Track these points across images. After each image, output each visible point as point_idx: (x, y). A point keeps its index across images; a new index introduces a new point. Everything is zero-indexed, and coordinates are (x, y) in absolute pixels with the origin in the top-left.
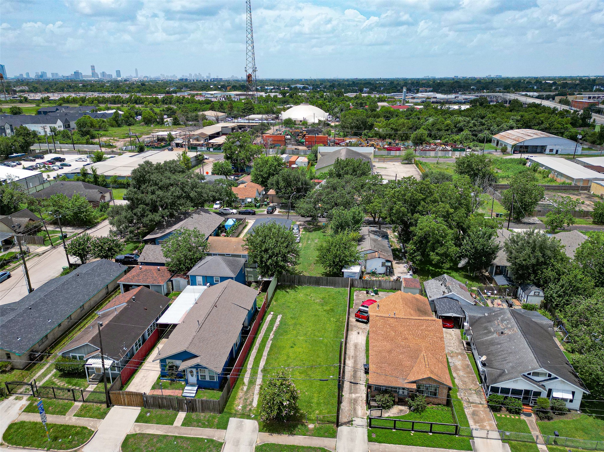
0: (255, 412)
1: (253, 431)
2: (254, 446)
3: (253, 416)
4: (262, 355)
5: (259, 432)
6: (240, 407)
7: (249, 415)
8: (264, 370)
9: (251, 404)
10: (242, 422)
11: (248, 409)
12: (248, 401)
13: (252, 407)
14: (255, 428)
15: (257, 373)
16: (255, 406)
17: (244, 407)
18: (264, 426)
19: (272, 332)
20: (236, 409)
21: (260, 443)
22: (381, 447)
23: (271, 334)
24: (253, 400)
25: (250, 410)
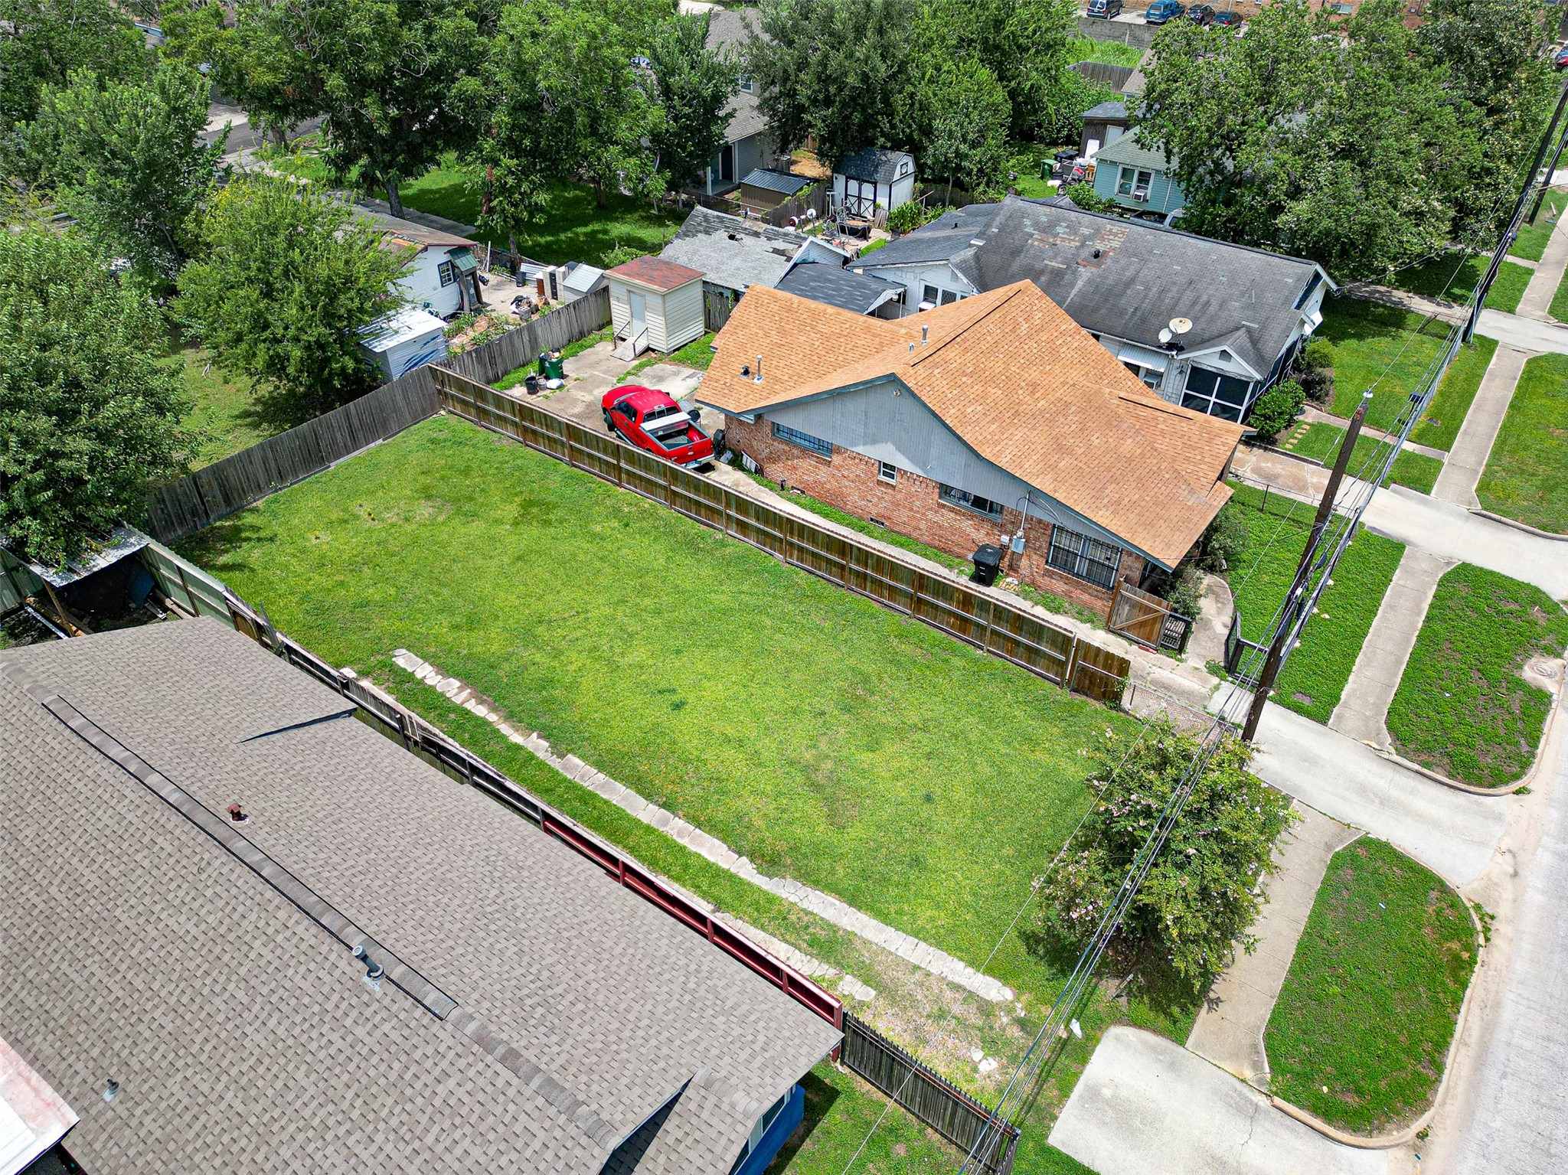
0: (1046, 1010)
1: (1173, 1066)
2: (1263, 1101)
3: (1076, 1027)
4: (649, 830)
5: (1182, 1044)
6: (989, 1065)
7: (1063, 1044)
8: (770, 863)
9: (986, 1008)
10: (1094, 1094)
11: (1015, 1032)
12: (957, 1009)
13: (1009, 1010)
14: (1154, 1049)
15: (771, 900)
16: (1008, 994)
17: (992, 1044)
18: (1158, 1006)
19: (504, 728)
20: (990, 1086)
21: (1256, 1066)
22: (1355, 704)
23: (516, 738)
24: (957, 987)
25: (1022, 1024)
